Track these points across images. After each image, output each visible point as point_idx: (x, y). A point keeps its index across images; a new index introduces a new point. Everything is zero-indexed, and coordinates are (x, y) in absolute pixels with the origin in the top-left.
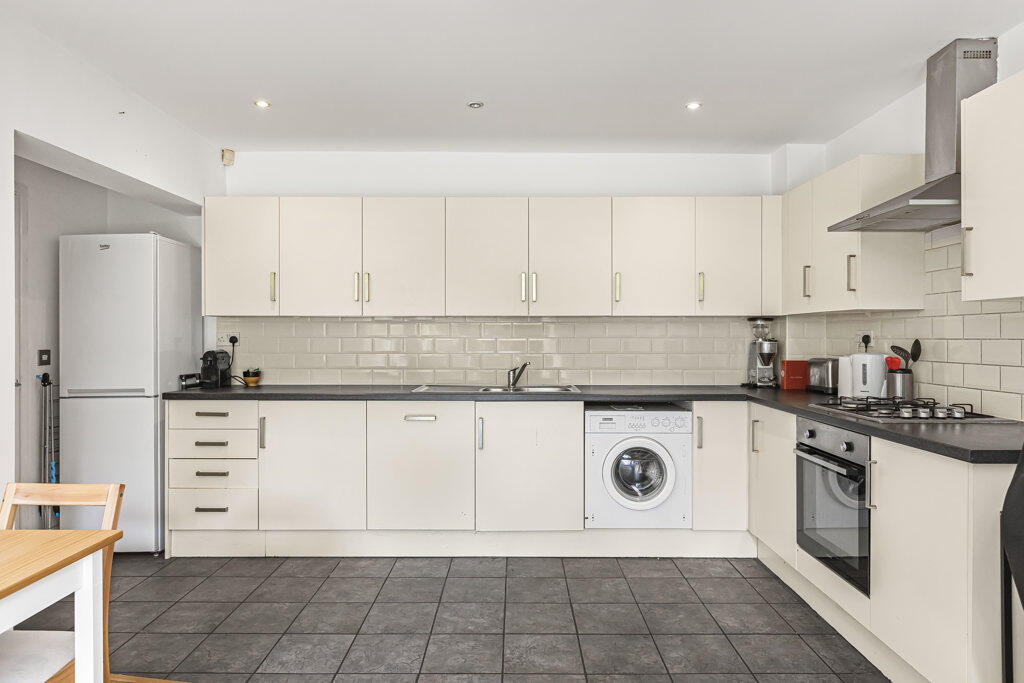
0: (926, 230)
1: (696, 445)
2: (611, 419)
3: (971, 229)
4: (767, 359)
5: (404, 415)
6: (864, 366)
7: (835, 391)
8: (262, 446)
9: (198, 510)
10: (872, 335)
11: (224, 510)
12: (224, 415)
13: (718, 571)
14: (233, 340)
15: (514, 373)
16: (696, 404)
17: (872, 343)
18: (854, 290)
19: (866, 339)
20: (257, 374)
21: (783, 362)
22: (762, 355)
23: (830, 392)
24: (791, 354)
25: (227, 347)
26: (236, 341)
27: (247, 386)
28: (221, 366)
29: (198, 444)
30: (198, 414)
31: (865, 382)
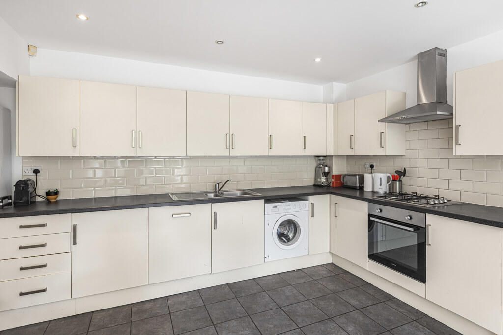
0: (406, 124)
1: (311, 215)
2: (276, 207)
3: (460, 125)
4: (326, 174)
5: (172, 214)
6: (381, 178)
7: (361, 189)
8: (75, 243)
9: (21, 294)
10: (375, 164)
11: (44, 291)
12: (44, 225)
13: (324, 272)
14: (36, 172)
15: (218, 185)
16: (311, 197)
17: (375, 168)
18: (383, 147)
19: (372, 166)
20: (56, 193)
21: (333, 175)
22: (324, 172)
23: (358, 188)
24: (335, 172)
25: (32, 176)
26: (39, 172)
27: (48, 202)
28: (31, 190)
29: (21, 248)
30: (21, 227)
31: (381, 185)
